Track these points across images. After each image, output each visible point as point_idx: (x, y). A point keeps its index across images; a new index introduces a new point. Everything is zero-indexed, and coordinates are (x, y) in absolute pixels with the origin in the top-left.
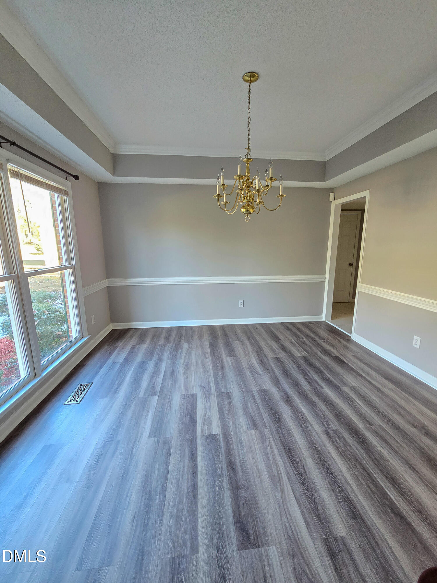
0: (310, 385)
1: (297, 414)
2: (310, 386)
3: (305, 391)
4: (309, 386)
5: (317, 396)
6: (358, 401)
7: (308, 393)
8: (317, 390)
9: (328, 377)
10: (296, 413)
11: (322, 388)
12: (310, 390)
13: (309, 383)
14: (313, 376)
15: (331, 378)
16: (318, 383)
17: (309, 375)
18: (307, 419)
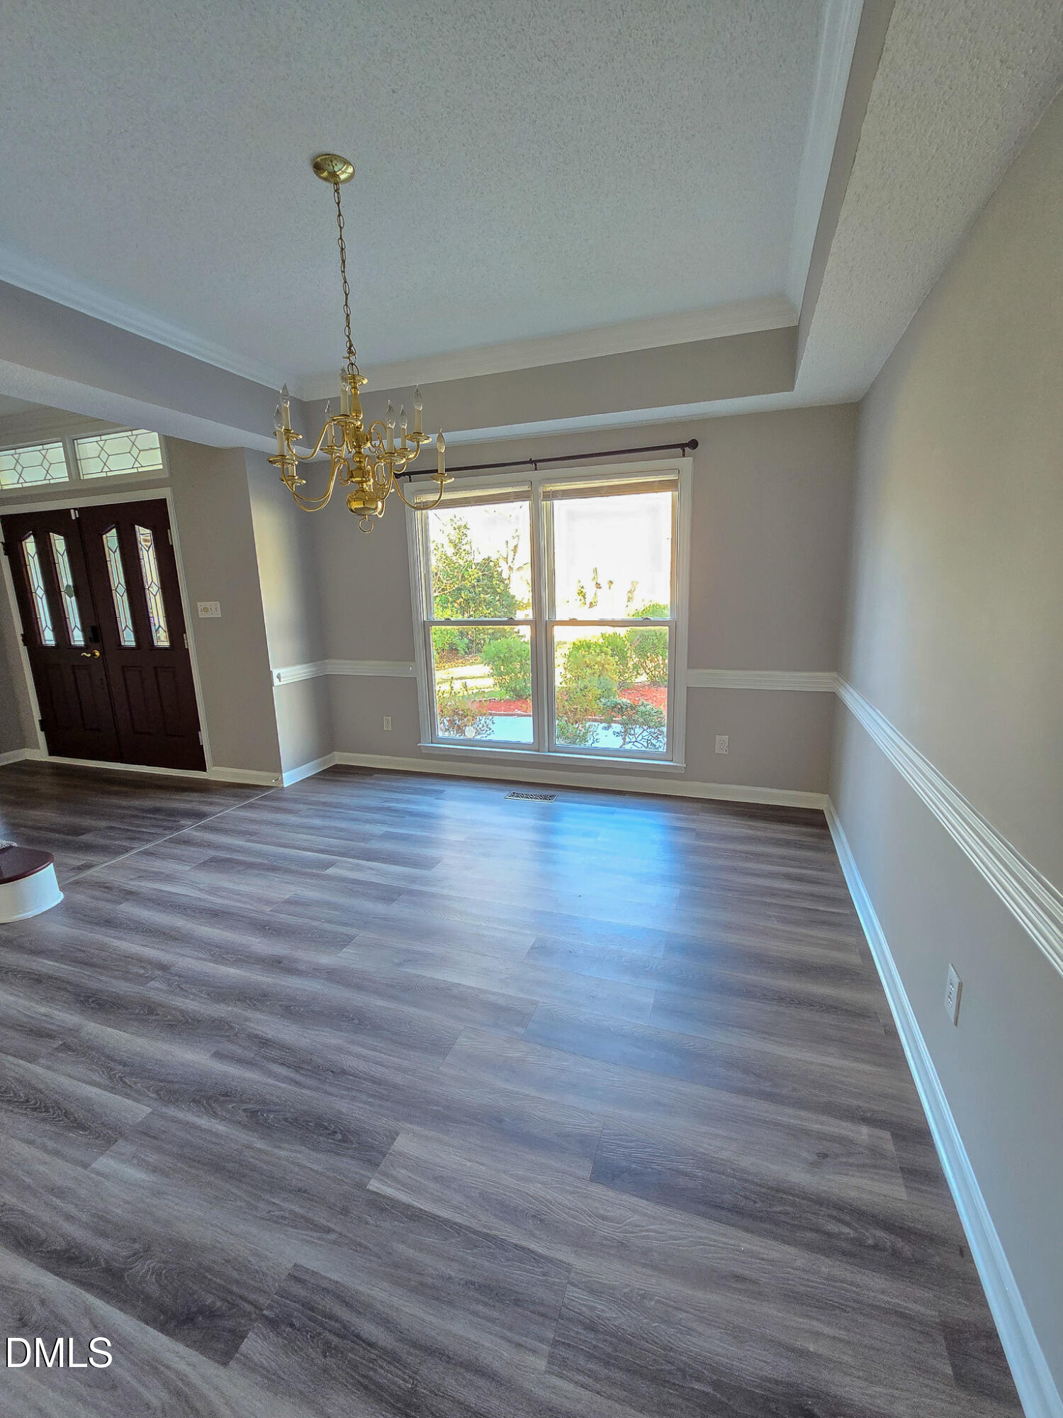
0: (256, 1036)
1: (239, 957)
2: (256, 1032)
3: (257, 1010)
4: (259, 1032)
5: (221, 1020)
6: (92, 1092)
7: (246, 1010)
8: (227, 1036)
9: (215, 1115)
10: (242, 957)
11: (218, 1055)
12: (247, 1023)
13: (265, 1042)
14: (270, 1074)
15: (204, 1122)
16: (241, 1061)
17: (283, 1071)
18: (215, 962)
